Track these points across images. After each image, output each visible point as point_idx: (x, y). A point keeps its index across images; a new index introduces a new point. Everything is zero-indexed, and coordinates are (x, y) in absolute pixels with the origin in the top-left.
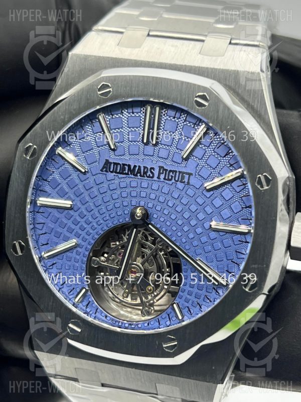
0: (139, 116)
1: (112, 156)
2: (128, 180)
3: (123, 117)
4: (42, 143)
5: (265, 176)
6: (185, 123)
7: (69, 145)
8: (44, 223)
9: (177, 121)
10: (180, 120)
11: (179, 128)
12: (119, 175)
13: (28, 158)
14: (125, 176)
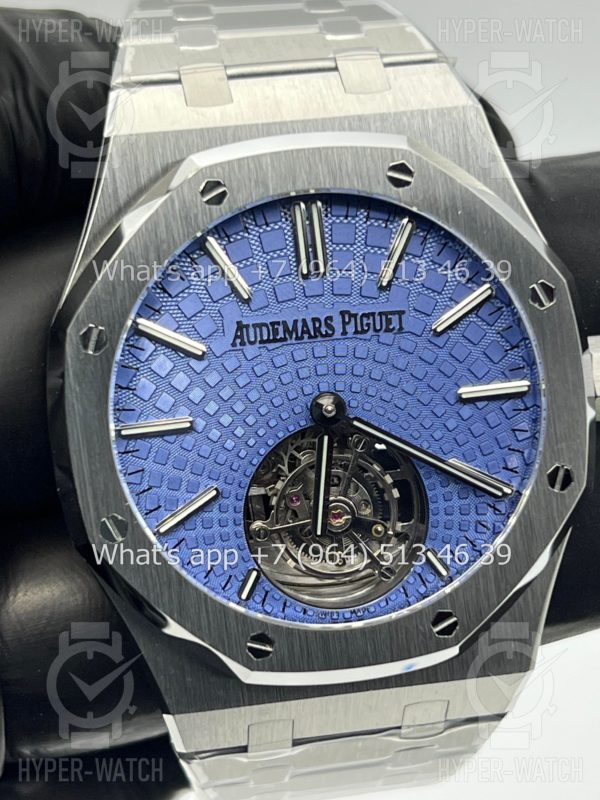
0: (281, 227)
1: (247, 313)
2: (286, 351)
3: (251, 236)
4: (114, 317)
6: (368, 223)
7: (158, 311)
8: (143, 470)
9: (353, 222)
10: (357, 219)
11: (360, 234)
12: (267, 345)
13: (91, 352)
14: (278, 344)
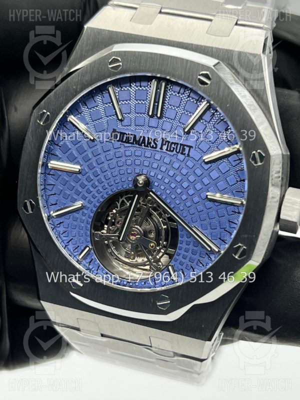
0: (146, 90)
1: (120, 126)
2: (132, 149)
3: (131, 90)
4: (55, 110)
5: (259, 153)
6: (188, 99)
7: (80, 113)
8: (54, 185)
9: (181, 96)
10: (184, 95)
11: (184, 100)
13: (42, 123)
14: (130, 145)
